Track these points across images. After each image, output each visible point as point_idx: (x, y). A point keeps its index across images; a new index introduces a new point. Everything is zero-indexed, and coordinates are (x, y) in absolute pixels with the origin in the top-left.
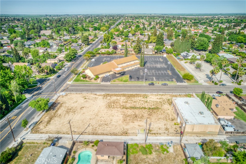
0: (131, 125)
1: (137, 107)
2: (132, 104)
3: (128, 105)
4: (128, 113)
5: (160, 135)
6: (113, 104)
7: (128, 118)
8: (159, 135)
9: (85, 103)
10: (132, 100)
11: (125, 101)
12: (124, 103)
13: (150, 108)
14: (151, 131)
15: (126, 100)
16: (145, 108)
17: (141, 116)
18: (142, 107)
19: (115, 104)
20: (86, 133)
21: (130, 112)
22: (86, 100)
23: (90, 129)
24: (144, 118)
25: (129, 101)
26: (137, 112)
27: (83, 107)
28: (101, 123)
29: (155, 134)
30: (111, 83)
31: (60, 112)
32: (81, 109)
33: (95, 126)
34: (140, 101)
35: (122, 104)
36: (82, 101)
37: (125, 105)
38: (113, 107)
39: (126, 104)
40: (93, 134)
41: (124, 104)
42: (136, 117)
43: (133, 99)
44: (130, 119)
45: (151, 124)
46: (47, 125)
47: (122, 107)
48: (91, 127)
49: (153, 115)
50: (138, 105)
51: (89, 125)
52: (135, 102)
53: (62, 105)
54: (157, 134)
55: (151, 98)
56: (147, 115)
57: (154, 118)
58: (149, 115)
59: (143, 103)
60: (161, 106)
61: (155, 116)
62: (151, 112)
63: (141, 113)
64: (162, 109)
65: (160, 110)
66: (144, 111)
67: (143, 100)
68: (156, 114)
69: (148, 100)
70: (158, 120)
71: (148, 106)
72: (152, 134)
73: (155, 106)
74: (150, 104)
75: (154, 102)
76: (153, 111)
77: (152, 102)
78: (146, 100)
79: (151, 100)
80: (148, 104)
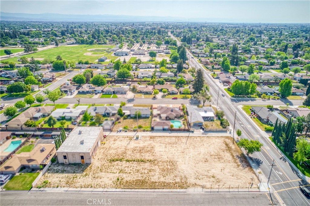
0: (146, 144)
2: (142, 167)
3: (147, 165)
4: (149, 155)
6: (169, 167)
7: (149, 149)
10: (142, 174)
11: (152, 173)
12: (153, 170)
13: (121, 160)
14: (130, 139)
15: (150, 174)
16: (128, 161)
17: (135, 152)
18: (131, 162)
19: (167, 168)
21: (146, 155)
24: (132, 150)
25: (146, 171)
26: (138, 156)
29: (127, 137)
34: (130, 173)
35: (157, 167)
37: (152, 166)
38: (168, 163)
39: (151, 168)
40: (178, 137)
41: (153, 168)
42: (140, 151)
43: (140, 175)
44: (147, 149)
47: (156, 162)
49: (121, 153)
50: (135, 164)
51: (186, 143)
52: (138, 171)
54: (125, 137)
55: (111, 179)
56: (127, 153)
57: (122, 150)
58: (125, 153)
59: (126, 169)
60: (105, 164)
61: (120, 151)
62: (122, 156)
63: (133, 155)
64: (106, 160)
65: (109, 159)
66: (130, 157)
67: (124, 175)
68: (117, 154)
69: (117, 175)
70: (118, 148)
71: (121, 164)
72: (129, 137)
73: (113, 164)
74: (117, 167)
75: (110, 171)
76: (119, 157)
77: (112, 172)
78: (121, 174)
79: (111, 176)
80: (120, 167)
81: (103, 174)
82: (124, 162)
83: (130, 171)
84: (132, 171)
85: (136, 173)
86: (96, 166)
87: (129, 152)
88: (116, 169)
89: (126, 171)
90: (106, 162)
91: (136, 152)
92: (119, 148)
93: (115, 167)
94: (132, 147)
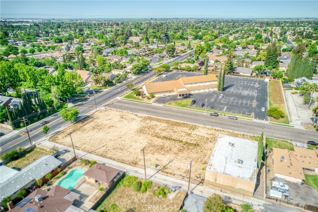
1: (172, 138)
2: (169, 134)
3: (164, 134)
4: (156, 142)
5: (173, 176)
6: (146, 129)
8: (171, 175)
9: (119, 122)
10: (173, 129)
11: (163, 128)
13: (187, 143)
14: (166, 168)
15: (166, 128)
16: (181, 141)
18: (178, 139)
19: (149, 129)
20: (95, 153)
22: (122, 119)
23: (101, 150)
24: (170, 152)
25: (168, 130)
26: (167, 143)
27: (113, 127)
28: (119, 146)
29: (168, 173)
30: (164, 106)
31: (86, 127)
32: (109, 127)
33: (109, 148)
34: (182, 132)
35: (156, 132)
36: (117, 120)
37: (159, 133)
38: (144, 132)
39: (162, 132)
40: (101, 156)
41: (160, 131)
42: (162, 149)
44: (152, 149)
45: (173, 161)
46: (66, 136)
47: (154, 135)
48: (105, 148)
49: (184, 151)
50: (174, 136)
51: (104, 146)
52: (174, 132)
53: (94, 120)
54: (171, 174)
55: (199, 131)
56: (177, 150)
57: (182, 155)
58: (180, 150)
59: (184, 135)
60: (204, 143)
61: (185, 153)
62: (184, 147)
63: (172, 146)
64: (203, 147)
65: (198, 148)
66: (176, 145)
67: (187, 131)
68: (190, 151)
69: (193, 133)
70: (186, 159)
71: (187, 140)
72: (165, 172)
73: (196, 142)
74: (192, 138)
75: (199, 136)
76: (188, 147)
77: (197, 136)
78: (190, 132)
79: (198, 133)
80: (189, 137)
81: (206, 136)
82: (184, 141)
83: (182, 133)
84: (180, 132)
85: (176, 130)
86: (213, 143)
87: (175, 150)
88: (194, 137)
89: (185, 133)
90: (203, 145)
91: (167, 148)
92: (184, 158)
93: (194, 139)
94: (168, 156)
